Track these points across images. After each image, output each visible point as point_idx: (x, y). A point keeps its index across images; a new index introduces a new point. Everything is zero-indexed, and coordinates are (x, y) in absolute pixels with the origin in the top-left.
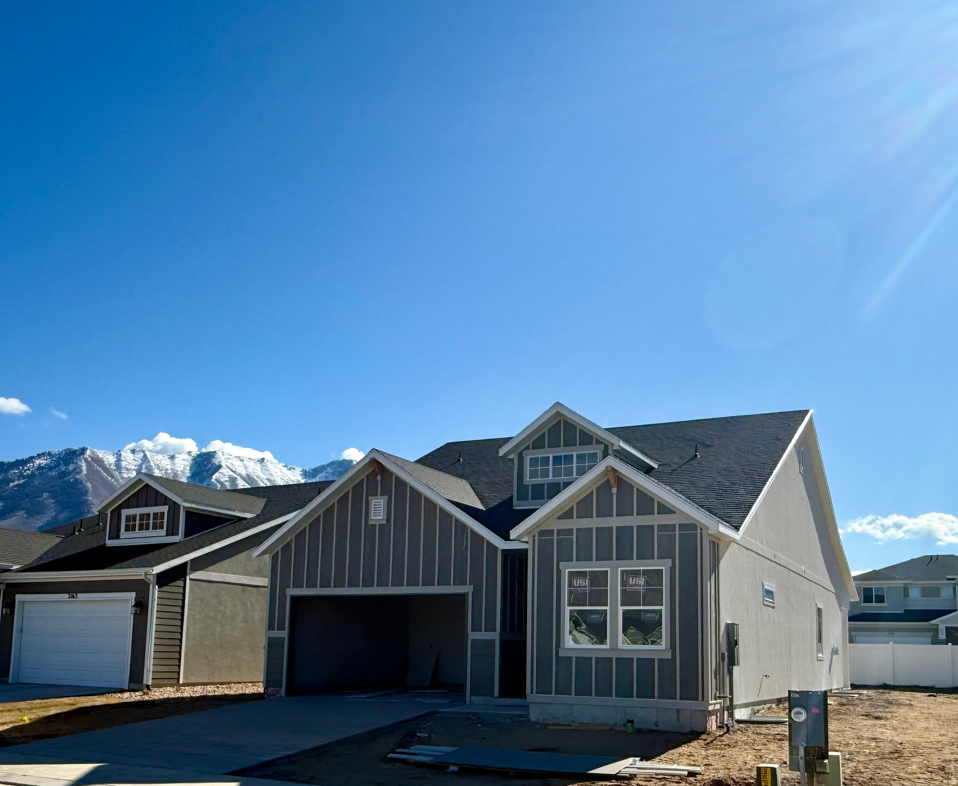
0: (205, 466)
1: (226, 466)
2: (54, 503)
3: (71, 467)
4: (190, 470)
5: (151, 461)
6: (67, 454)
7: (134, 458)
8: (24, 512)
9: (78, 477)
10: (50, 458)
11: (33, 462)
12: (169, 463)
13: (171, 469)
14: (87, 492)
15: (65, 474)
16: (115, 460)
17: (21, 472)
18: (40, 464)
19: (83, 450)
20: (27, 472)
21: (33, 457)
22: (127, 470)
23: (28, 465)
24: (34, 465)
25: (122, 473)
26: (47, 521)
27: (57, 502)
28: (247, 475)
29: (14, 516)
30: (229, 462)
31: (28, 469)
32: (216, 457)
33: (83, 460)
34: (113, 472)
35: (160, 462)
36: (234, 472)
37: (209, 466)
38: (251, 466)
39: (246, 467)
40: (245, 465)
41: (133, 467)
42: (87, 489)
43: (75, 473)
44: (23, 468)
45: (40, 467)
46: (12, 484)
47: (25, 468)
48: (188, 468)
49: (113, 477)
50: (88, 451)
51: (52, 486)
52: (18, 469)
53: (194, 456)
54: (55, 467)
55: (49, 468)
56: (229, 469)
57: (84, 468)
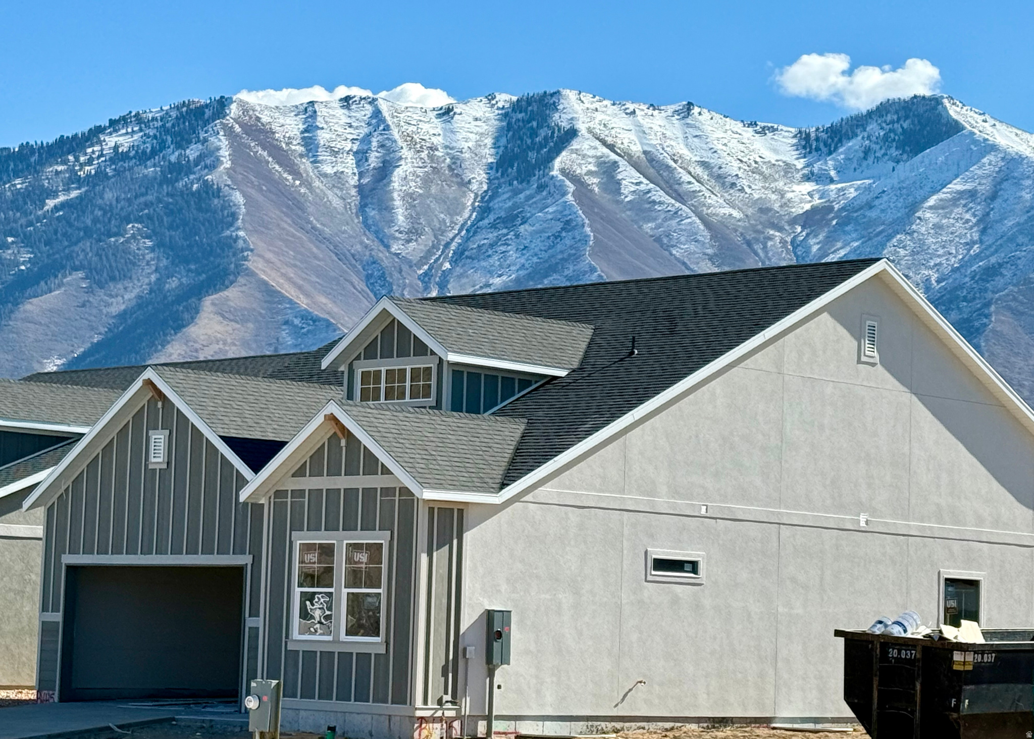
0: (534, 133)
1: (590, 131)
2: (152, 249)
3: (192, 152)
4: (495, 146)
5: (392, 127)
6: (181, 118)
7: (349, 121)
8: (80, 274)
9: (209, 177)
10: (141, 130)
11: (100, 142)
12: (438, 131)
13: (446, 147)
14: (234, 216)
15: (181, 169)
16: (302, 127)
17: (72, 171)
18: (116, 147)
19: (222, 104)
20: (87, 168)
21: (99, 130)
22: (335, 153)
23: (89, 150)
24: (102, 150)
25: (318, 162)
26: (139, 297)
27: (160, 245)
28: (645, 153)
29: (59, 286)
30: (597, 121)
31: (90, 162)
32: (560, 107)
33: (222, 133)
34: (297, 161)
35: (414, 129)
36: (611, 147)
37: (543, 132)
38: (656, 128)
39: (642, 132)
40: (640, 126)
41: (348, 146)
42: (233, 209)
43: (206, 167)
44: (77, 159)
45: (118, 156)
46: (50, 203)
47: (82, 159)
48: (489, 141)
49: (296, 173)
50: (234, 107)
51: (147, 205)
52: (65, 162)
53: (503, 108)
54: (154, 153)
55: (141, 156)
56: (598, 139)
57: (225, 153)
